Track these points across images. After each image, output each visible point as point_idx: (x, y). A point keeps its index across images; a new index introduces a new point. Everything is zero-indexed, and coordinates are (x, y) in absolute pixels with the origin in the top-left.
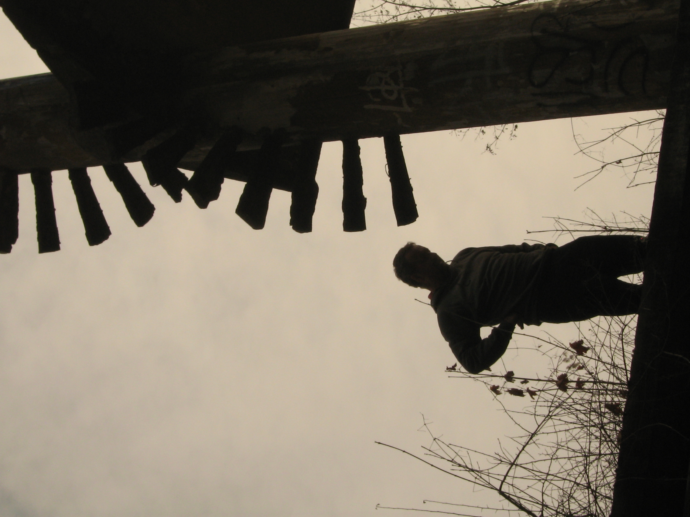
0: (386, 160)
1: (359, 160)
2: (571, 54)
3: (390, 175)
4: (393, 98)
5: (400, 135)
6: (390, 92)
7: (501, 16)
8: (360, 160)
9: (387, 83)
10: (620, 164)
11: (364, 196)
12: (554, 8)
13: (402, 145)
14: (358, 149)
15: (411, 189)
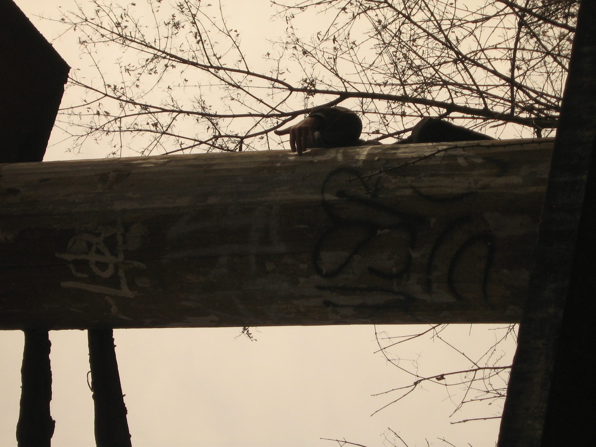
0: (89, 365)
1: (47, 362)
2: (379, 232)
3: (93, 389)
4: (107, 274)
5: (114, 330)
6: (103, 266)
7: (278, 165)
8: (49, 361)
9: (98, 252)
10: (442, 381)
11: (51, 417)
12: (358, 160)
13: (115, 343)
14: (49, 344)
15: (125, 411)
